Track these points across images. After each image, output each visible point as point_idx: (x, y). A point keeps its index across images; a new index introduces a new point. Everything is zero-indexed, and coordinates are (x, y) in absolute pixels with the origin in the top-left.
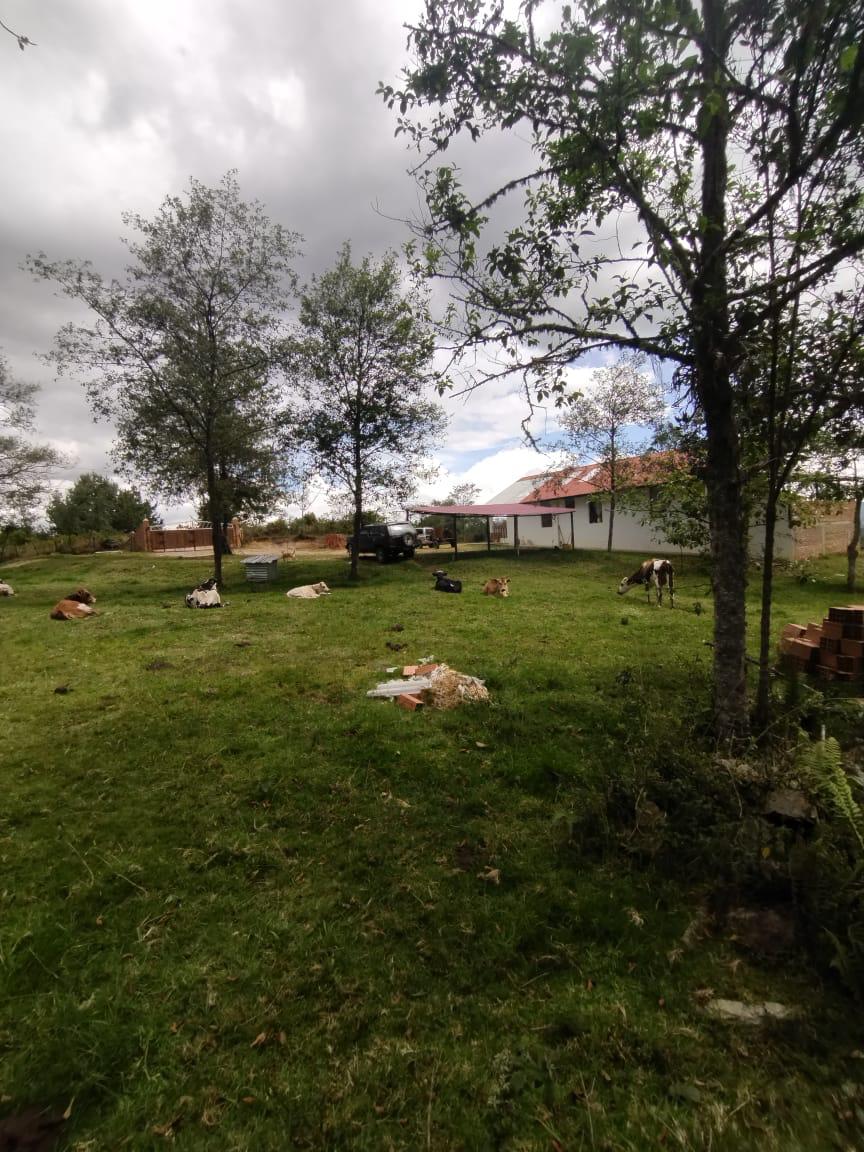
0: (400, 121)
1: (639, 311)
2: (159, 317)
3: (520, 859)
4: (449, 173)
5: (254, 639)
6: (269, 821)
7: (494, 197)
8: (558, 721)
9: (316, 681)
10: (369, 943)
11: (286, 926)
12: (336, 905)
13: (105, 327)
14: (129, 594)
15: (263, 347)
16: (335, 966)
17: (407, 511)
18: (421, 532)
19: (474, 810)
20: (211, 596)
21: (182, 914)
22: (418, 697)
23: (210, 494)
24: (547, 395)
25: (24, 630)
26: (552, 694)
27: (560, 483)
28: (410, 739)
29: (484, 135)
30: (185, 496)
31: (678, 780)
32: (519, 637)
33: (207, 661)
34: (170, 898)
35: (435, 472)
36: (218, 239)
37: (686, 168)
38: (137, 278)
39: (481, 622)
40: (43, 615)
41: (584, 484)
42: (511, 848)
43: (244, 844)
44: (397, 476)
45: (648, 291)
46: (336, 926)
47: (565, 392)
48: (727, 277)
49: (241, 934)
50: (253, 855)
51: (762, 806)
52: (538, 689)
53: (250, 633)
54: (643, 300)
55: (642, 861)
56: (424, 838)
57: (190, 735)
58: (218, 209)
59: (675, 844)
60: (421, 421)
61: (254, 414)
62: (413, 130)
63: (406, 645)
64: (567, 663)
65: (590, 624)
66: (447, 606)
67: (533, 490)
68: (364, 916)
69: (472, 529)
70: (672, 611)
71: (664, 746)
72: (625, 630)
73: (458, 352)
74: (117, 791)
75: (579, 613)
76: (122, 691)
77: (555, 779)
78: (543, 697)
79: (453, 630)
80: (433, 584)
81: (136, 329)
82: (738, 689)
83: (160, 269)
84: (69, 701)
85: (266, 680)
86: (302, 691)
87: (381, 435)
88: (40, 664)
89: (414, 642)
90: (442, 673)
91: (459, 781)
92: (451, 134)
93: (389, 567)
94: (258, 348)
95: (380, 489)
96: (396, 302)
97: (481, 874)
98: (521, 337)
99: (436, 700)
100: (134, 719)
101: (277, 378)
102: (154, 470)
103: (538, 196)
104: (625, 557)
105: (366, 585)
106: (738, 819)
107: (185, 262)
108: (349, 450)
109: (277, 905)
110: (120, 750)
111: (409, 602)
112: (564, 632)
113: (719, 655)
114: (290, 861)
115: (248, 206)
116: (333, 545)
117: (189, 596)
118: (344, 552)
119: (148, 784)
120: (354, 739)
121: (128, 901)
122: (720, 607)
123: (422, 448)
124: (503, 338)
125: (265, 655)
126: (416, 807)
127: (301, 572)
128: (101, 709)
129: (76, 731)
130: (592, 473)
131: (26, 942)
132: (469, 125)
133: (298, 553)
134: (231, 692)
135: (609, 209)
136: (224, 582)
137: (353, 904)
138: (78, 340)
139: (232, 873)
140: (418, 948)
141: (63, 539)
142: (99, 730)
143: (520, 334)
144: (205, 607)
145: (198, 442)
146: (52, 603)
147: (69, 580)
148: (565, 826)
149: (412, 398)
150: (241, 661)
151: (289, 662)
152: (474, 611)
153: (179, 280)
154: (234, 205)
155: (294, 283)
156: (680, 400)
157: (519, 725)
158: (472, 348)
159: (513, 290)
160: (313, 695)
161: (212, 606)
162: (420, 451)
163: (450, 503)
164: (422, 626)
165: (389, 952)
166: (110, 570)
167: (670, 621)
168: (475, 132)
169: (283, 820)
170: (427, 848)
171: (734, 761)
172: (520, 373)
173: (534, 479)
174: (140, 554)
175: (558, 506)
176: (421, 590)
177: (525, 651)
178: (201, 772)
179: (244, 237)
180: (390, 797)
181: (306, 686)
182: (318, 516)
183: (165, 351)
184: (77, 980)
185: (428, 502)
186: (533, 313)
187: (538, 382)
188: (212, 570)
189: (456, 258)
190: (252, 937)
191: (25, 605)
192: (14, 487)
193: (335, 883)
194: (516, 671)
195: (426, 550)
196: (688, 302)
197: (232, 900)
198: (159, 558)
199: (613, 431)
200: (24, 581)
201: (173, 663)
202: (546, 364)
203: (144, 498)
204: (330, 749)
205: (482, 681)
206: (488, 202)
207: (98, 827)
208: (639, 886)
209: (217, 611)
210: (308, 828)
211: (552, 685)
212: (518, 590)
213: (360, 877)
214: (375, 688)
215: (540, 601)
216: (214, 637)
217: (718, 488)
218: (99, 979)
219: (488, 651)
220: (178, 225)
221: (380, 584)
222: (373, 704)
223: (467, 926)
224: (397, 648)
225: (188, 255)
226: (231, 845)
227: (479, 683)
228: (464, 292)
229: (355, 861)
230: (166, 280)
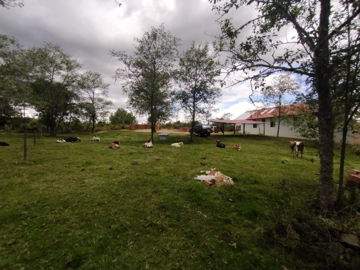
0: (213, 6)
1: (293, 60)
2: (141, 65)
3: (244, 241)
4: (229, 21)
5: (161, 158)
6: (165, 215)
7: (243, 26)
8: (258, 195)
9: (179, 173)
10: (193, 260)
11: (169, 249)
12: (183, 245)
13: (127, 69)
14: (128, 142)
15: (168, 72)
16: (183, 265)
17: (209, 121)
18: (212, 128)
19: (228, 222)
20: (150, 144)
21: (140, 239)
22: (210, 181)
23: (151, 114)
24: (258, 87)
25: (103, 151)
26: (256, 186)
27: (260, 113)
28: (208, 195)
29: (240, 7)
30: (144, 115)
31: (304, 223)
32: (244, 164)
33: (149, 164)
34: (137, 234)
35: (218, 109)
36: (158, 42)
37: (313, 9)
38: (136, 55)
39: (232, 158)
40: (107, 147)
41: (269, 114)
42: (240, 237)
43: (157, 221)
44: (206, 110)
45: (297, 53)
46: (183, 252)
47: (265, 86)
48: (329, 46)
49: (156, 249)
50: (160, 225)
51: (339, 239)
52: (251, 183)
53: (161, 156)
54: (295, 56)
55: (289, 250)
56: (211, 228)
57: (143, 186)
58: (158, 34)
59: (302, 246)
60: (214, 94)
61: (164, 91)
62: (217, 8)
63: (206, 164)
64: (261, 175)
65: (270, 162)
66: (220, 152)
67: (250, 115)
68: (192, 251)
69: (229, 127)
70: (302, 160)
71: (299, 210)
72: (283, 165)
73: (228, 73)
74: (124, 200)
75: (266, 158)
76: (126, 170)
77: (256, 215)
78: (253, 186)
79: (222, 160)
80: (216, 145)
81: (135, 69)
82: (329, 193)
83: (142, 52)
84: (113, 172)
85: (164, 171)
86: (175, 176)
87: (202, 98)
88: (106, 161)
89: (209, 163)
90: (218, 174)
91: (223, 211)
92: (230, 8)
93: (202, 138)
94: (167, 73)
95: (200, 114)
96: (208, 57)
97: (230, 244)
98: (250, 69)
99: (216, 183)
100: (129, 179)
101: (172, 81)
102: (137, 107)
103: (257, 24)
104: (284, 139)
105: (194, 144)
106: (329, 242)
107: (149, 50)
108: (192, 102)
109: (167, 241)
110: (125, 188)
111: (208, 150)
112: (260, 164)
113: (322, 179)
114: (170, 229)
115: (167, 33)
116: (185, 130)
117: (144, 144)
118: (188, 133)
119: (132, 199)
120: (190, 193)
121: (126, 232)
122: (322, 162)
123: (214, 102)
124: (243, 69)
125: (165, 163)
126: (209, 218)
127: (175, 138)
128: (120, 175)
129: (114, 181)
130: (272, 111)
131: (100, 239)
132: (235, 5)
133: (175, 132)
134: (155, 174)
135: (282, 25)
136: (154, 140)
137: (189, 246)
138: (120, 72)
139: (153, 229)
140: (209, 265)
141: (113, 126)
142: (120, 181)
143: (249, 68)
144: (148, 147)
145: (149, 100)
146: (109, 144)
147: (114, 137)
148: (260, 233)
149: (212, 86)
150: (158, 165)
151: (171, 166)
152: (229, 155)
153: (147, 55)
154: (163, 33)
155: (178, 54)
156: (308, 89)
157: (244, 195)
158: (233, 72)
159: (247, 54)
160: (178, 177)
161: (150, 147)
162: (214, 103)
163: (222, 119)
164: (212, 158)
165: (200, 264)
166: (124, 135)
167: (300, 163)
168: (237, 7)
169: (169, 215)
170: (212, 232)
171: (327, 220)
172: (249, 80)
173: (251, 112)
174: (132, 131)
175: (259, 121)
176: (212, 146)
177: (246, 170)
178: (146, 197)
179: (165, 42)
180: (201, 213)
181: (176, 174)
182: (181, 121)
183: (142, 74)
184: (112, 253)
185: (215, 119)
186: (254, 61)
187: (255, 83)
188: (150, 136)
189: (229, 45)
190: (159, 250)
191: (102, 144)
192: (102, 111)
193: (183, 238)
194: (243, 176)
195: (214, 134)
196: (312, 55)
197: (153, 238)
198: (137, 132)
199: (280, 96)
200: (103, 137)
201: (139, 163)
202: (259, 77)
203: (134, 115)
204: (183, 195)
205: (232, 179)
206: (241, 28)
207: (119, 210)
208: (288, 259)
209: (152, 149)
210: (176, 219)
211: (256, 182)
212: (244, 148)
213: (191, 237)
214: (197, 177)
215: (252, 153)
216: (150, 157)
217: (323, 119)
218: (118, 254)
219: (233, 168)
220: (148, 40)
221: (199, 143)
222: (196, 182)
223: (225, 260)
224: (204, 165)
225: (150, 48)
226: (154, 221)
227: (231, 179)
228: (231, 55)
229: (190, 232)
230: (144, 55)
